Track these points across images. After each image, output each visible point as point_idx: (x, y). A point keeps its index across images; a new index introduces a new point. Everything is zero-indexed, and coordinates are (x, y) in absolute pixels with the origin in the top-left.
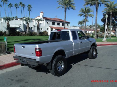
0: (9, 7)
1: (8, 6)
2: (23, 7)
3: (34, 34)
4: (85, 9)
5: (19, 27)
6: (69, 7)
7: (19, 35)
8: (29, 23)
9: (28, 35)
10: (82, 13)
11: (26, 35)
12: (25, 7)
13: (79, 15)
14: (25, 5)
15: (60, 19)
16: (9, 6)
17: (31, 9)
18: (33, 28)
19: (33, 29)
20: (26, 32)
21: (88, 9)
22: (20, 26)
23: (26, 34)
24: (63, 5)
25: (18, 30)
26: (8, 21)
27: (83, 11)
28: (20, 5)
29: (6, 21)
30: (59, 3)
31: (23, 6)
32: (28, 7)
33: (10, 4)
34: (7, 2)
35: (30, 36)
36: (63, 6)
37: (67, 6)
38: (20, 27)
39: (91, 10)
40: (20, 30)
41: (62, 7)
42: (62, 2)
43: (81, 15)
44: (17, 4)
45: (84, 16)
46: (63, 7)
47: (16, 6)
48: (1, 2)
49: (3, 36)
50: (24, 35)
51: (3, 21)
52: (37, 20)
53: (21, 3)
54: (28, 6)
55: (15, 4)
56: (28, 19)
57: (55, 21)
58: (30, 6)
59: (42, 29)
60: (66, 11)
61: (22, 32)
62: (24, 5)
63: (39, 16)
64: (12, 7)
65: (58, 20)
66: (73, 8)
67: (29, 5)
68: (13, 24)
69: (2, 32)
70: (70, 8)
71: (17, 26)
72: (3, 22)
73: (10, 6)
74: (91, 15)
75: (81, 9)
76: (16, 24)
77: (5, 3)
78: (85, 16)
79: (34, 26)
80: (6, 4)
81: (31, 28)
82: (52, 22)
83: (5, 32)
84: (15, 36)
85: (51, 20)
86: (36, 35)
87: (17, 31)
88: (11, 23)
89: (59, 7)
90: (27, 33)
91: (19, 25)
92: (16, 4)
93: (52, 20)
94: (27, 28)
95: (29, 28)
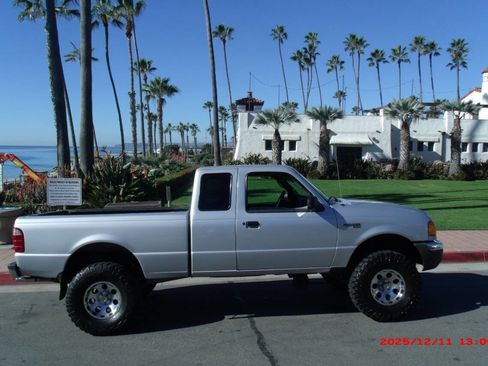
0: (370, 65)
1: (369, 62)
2: (428, 55)
3: (434, 172)
5: (371, 142)
7: (364, 176)
9: (402, 175)
11: (396, 175)
12: (437, 54)
14: (438, 46)
16: (371, 59)
17: (466, 57)
18: (441, 144)
20: (395, 163)
22: (374, 139)
23: (395, 169)
25: (366, 157)
26: (325, 124)
28: (413, 50)
31: (425, 52)
32: (449, 50)
34: (362, 49)
35: (411, 178)
38: (378, 142)
40: (377, 153)
44: (400, 48)
47: (399, 55)
50: (385, 176)
51: (313, 125)
53: (418, 41)
54: (450, 46)
55: (394, 50)
56: (405, 107)
61: (385, 161)
62: (432, 46)
63: (479, 89)
64: (381, 63)
67: (454, 45)
68: (346, 132)
69: (305, 162)
71: (364, 140)
72: (311, 128)
73: (375, 61)
76: (358, 133)
77: (356, 51)
80: (361, 55)
81: (431, 144)
83: (316, 163)
84: (348, 178)
86: (446, 176)
87: (363, 158)
88: (340, 130)
90: (399, 168)
91: (373, 133)
92: (396, 48)
94: (402, 148)
95: (420, 144)
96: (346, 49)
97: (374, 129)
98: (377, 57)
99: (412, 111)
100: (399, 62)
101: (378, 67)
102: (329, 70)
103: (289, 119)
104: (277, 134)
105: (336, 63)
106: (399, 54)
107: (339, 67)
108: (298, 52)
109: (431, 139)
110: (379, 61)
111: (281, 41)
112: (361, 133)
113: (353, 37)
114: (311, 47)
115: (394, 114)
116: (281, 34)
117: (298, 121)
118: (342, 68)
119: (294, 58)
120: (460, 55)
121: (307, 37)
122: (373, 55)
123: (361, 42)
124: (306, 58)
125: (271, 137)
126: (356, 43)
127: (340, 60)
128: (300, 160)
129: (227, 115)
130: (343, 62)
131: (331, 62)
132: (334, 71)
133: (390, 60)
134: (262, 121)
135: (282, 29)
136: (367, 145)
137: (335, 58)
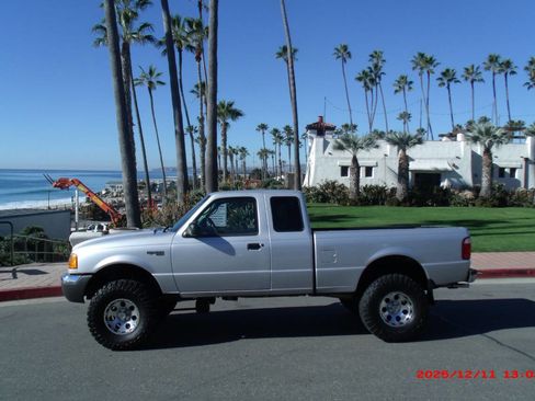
0: (440, 85)
1: (439, 82)
2: (503, 74)
3: (518, 198)
5: (450, 168)
7: (445, 203)
9: (484, 202)
11: (478, 202)
12: (513, 73)
14: (513, 66)
16: (441, 79)
18: (523, 170)
19: (519, 175)
20: (477, 190)
22: (454, 165)
23: (477, 196)
25: (445, 184)
26: (404, 150)
28: (488, 69)
31: (500, 71)
32: (527, 69)
34: (432, 68)
35: (494, 206)
38: (457, 168)
40: (455, 180)
44: (473, 67)
47: (472, 75)
49: (383, 204)
50: (466, 203)
51: (391, 150)
53: (493, 59)
54: (527, 65)
55: (467, 70)
56: (488, 132)
61: (464, 187)
62: (508, 64)
64: (452, 84)
67: (531, 63)
68: (425, 158)
69: (383, 188)
71: (442, 165)
72: (388, 154)
73: (445, 81)
76: (437, 159)
77: (425, 71)
79: (527, 160)
80: (431, 74)
81: (513, 170)
83: (394, 190)
84: (427, 205)
86: (531, 203)
87: (441, 185)
88: (418, 156)
91: (452, 159)
92: (469, 68)
94: (484, 174)
95: (502, 170)
96: (414, 68)
97: (453, 155)
98: (448, 76)
99: (495, 137)
100: (472, 82)
101: (448, 88)
102: (396, 91)
103: (368, 145)
104: (355, 160)
105: (404, 83)
106: (472, 73)
107: (407, 87)
108: (364, 72)
109: (513, 165)
110: (450, 80)
111: (344, 60)
112: (441, 159)
113: (422, 55)
114: (376, 66)
115: (475, 139)
116: (344, 53)
117: (377, 147)
118: (410, 88)
119: (360, 79)
121: (371, 56)
122: (444, 74)
123: (430, 61)
124: (371, 78)
125: (349, 162)
126: (425, 62)
127: (409, 80)
128: (377, 187)
129: (281, 138)
130: (411, 83)
131: (399, 82)
132: (402, 91)
133: (462, 79)
134: (340, 148)
135: (345, 48)
136: (446, 171)
137: (403, 78)
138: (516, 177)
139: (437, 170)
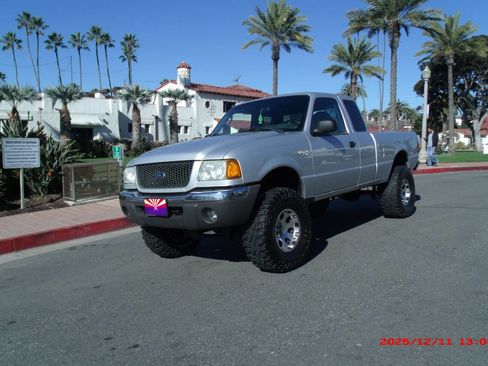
0: (48, 48)
1: (46, 44)
4: (351, 47)
5: (102, 123)
6: (287, 42)
8: (139, 106)
9: (137, 152)
10: (339, 64)
12: (111, 45)
13: (329, 70)
14: (112, 38)
15: (256, 89)
16: (48, 42)
17: (136, 52)
18: (154, 126)
19: (151, 130)
20: (129, 144)
21: (362, 48)
22: (104, 121)
23: (129, 149)
24: (266, 35)
25: (97, 137)
26: (65, 104)
27: (341, 56)
28: (91, 39)
29: (54, 104)
30: (253, 30)
31: (102, 42)
32: (123, 44)
33: (55, 35)
34: (40, 29)
36: (266, 39)
37: (283, 39)
38: (107, 123)
39: (375, 50)
40: (105, 134)
41: (260, 44)
42: (262, 22)
43: (336, 71)
44: (79, 35)
45: (347, 75)
46: (267, 43)
47: (78, 43)
48: (19, 27)
51: (46, 104)
52: (169, 94)
53: (96, 31)
54: (123, 41)
55: (74, 37)
56: (137, 92)
57: (235, 96)
58: (130, 42)
59: (186, 132)
60: (276, 59)
62: (107, 37)
63: (174, 81)
64: (59, 48)
65: (248, 94)
66: (302, 46)
67: (126, 39)
68: (82, 113)
70: (291, 47)
71: (95, 121)
72: (43, 108)
73: (53, 45)
74: (372, 68)
75: (335, 47)
76: (89, 114)
77: (34, 32)
78: (352, 73)
79: (157, 118)
80: (40, 36)
81: (147, 126)
82: (225, 103)
85: (219, 94)
87: (95, 139)
89: (252, 43)
90: (132, 147)
91: (103, 115)
92: (75, 34)
93: (223, 94)
94: (134, 128)
97: (104, 111)
98: (55, 41)
100: (79, 48)
101: (56, 51)
102: (4, 48)
105: (12, 41)
106: (79, 41)
107: (16, 46)
109: (147, 122)
110: (59, 44)
113: (28, 16)
115: (128, 98)
117: (39, 99)
118: (19, 47)
120: (131, 49)
122: (51, 37)
123: (39, 23)
126: (34, 22)
127: (17, 38)
130: (20, 41)
131: (7, 39)
132: (10, 49)
133: (69, 45)
136: (98, 126)
137: (11, 35)
138: (150, 132)
139: (91, 125)
